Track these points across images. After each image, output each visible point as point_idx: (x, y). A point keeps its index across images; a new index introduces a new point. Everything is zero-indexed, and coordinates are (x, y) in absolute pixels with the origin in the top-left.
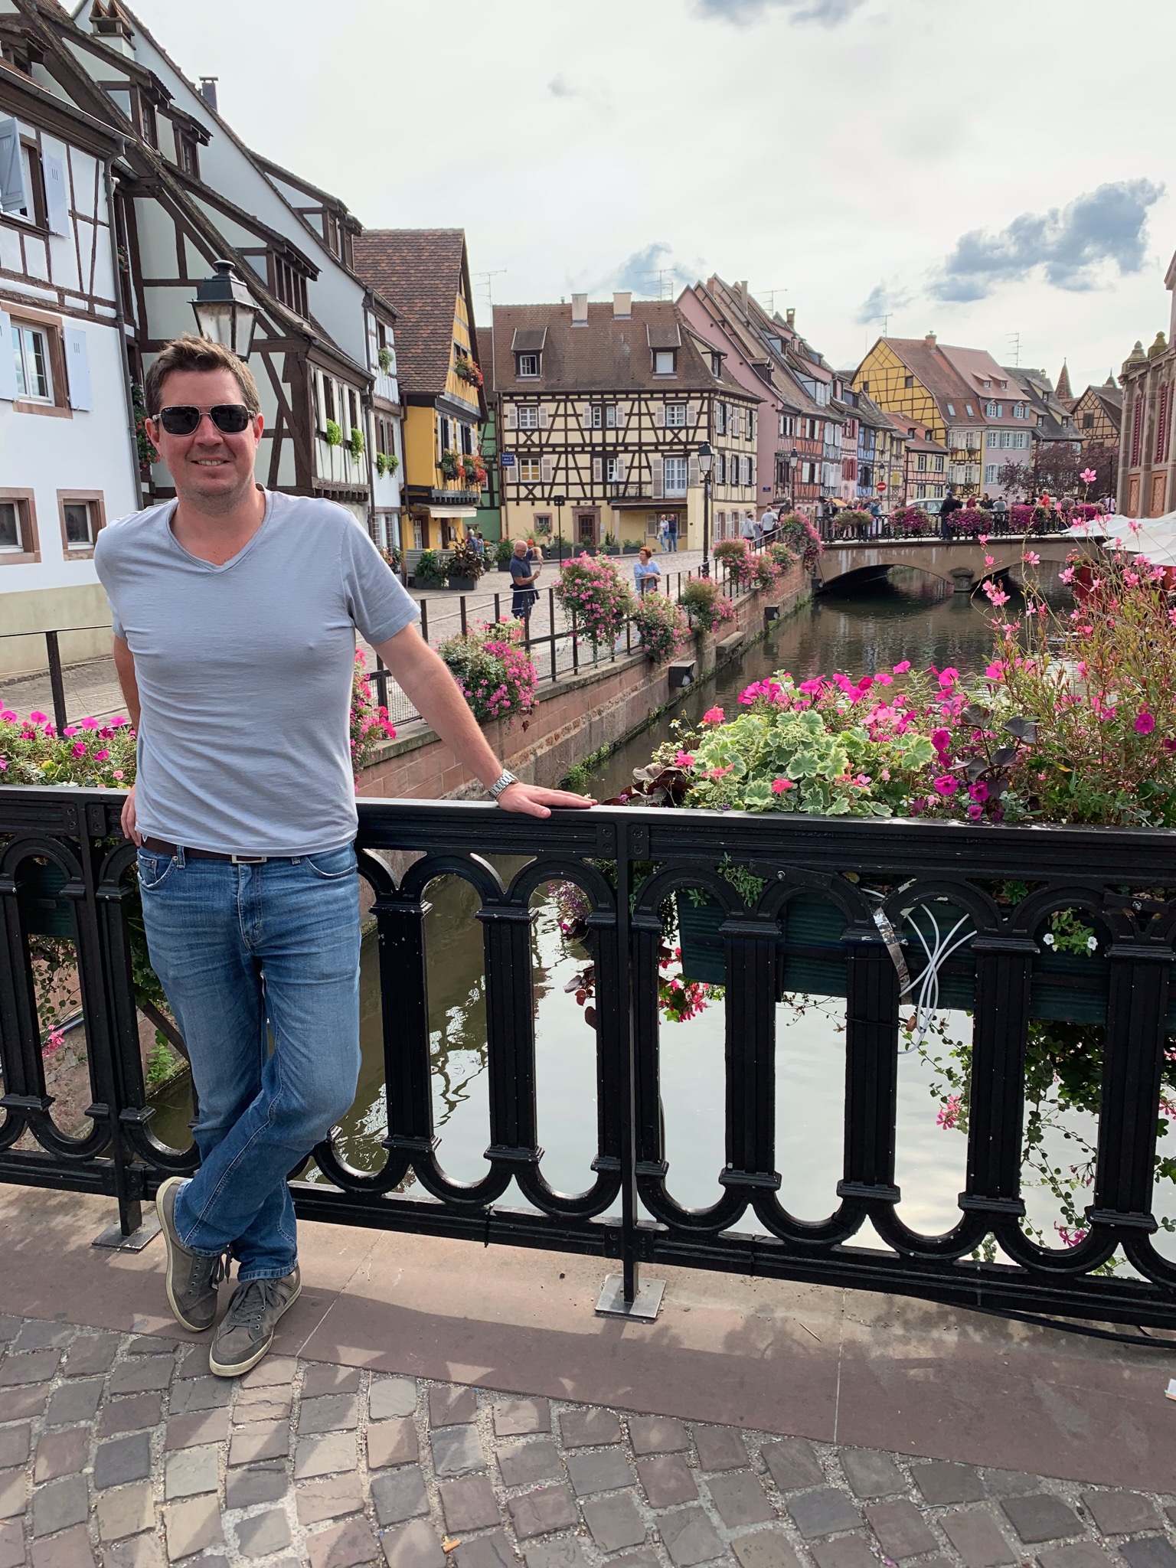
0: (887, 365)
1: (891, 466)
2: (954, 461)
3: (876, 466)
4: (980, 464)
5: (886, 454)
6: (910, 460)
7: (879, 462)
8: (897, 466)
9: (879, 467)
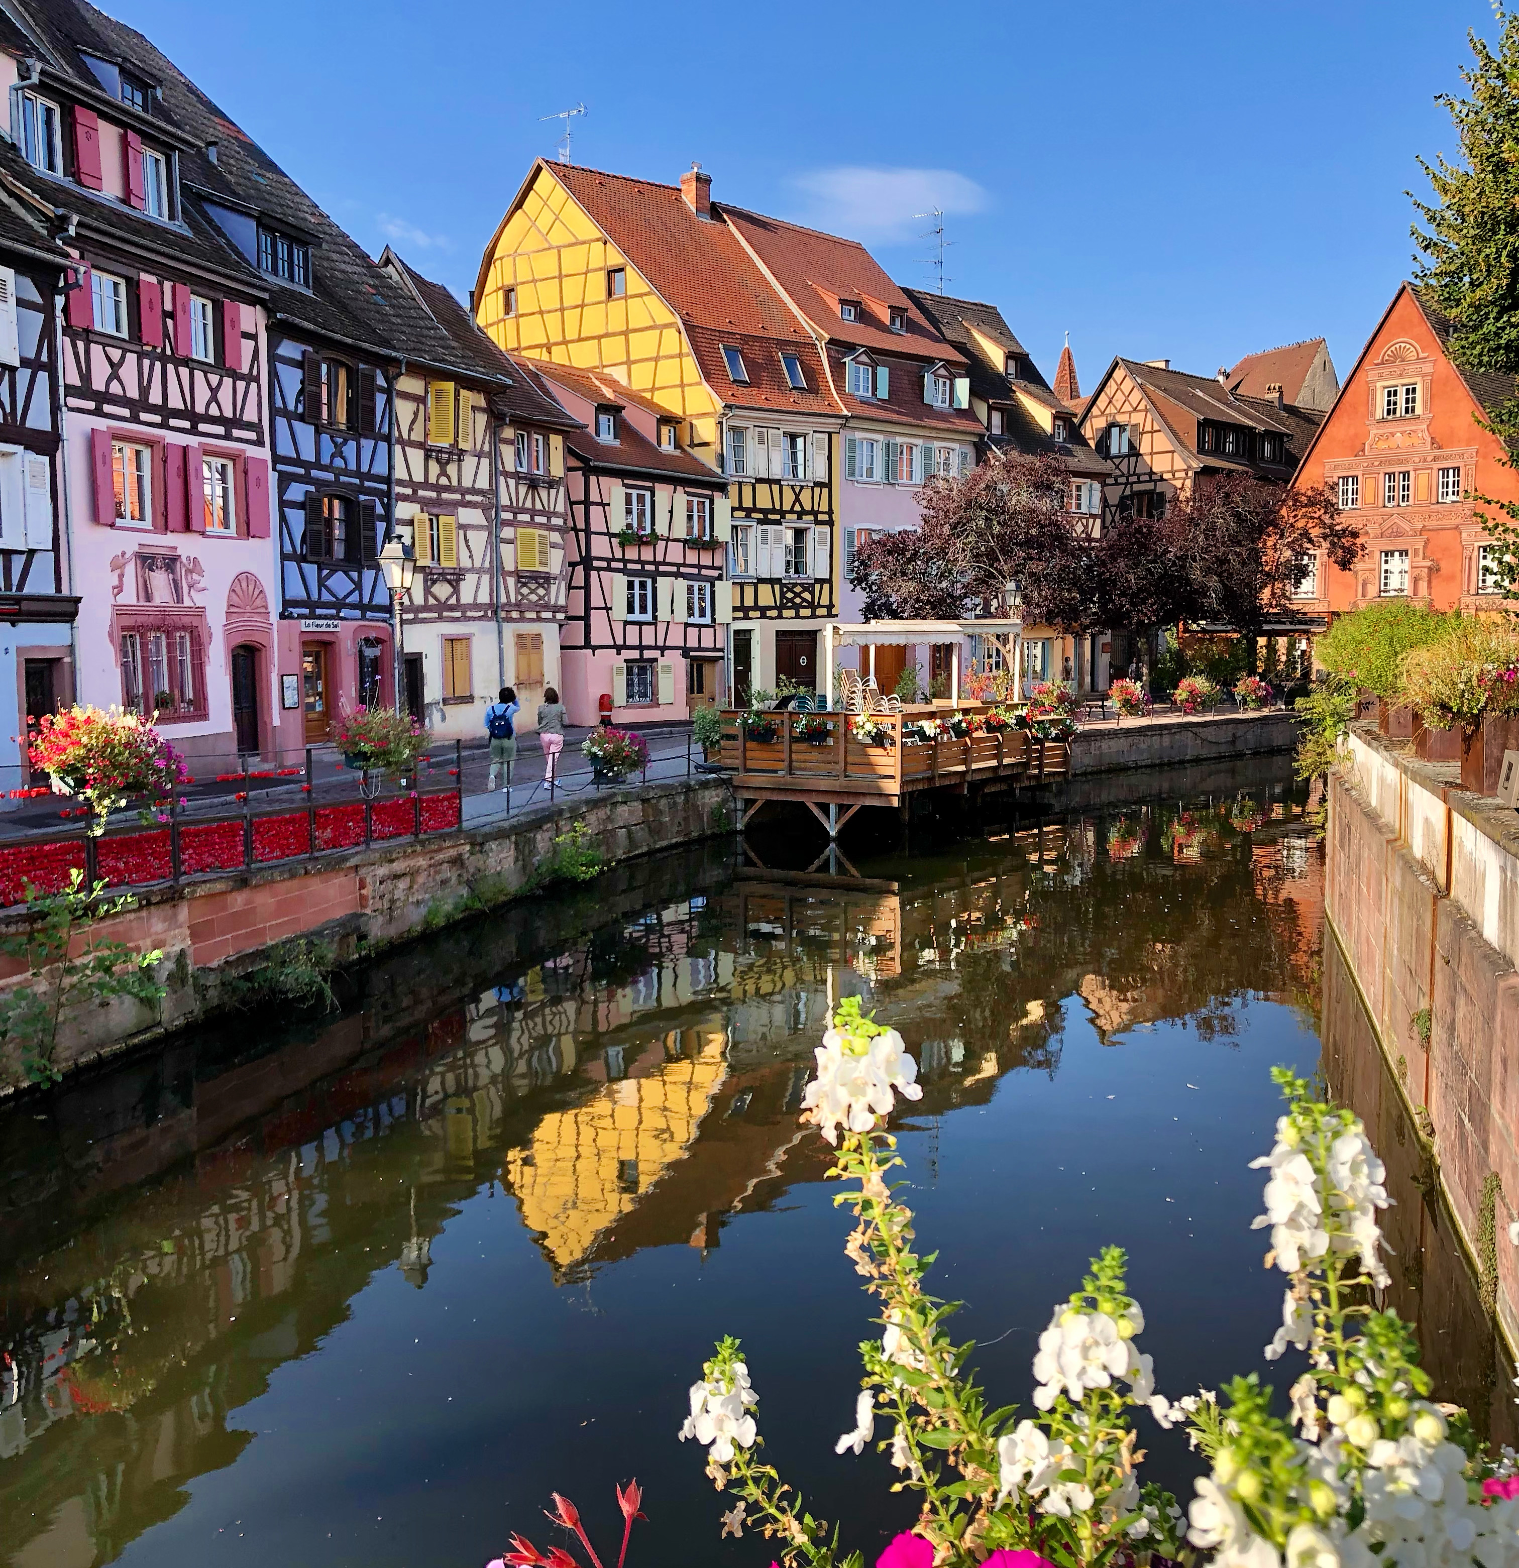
1: (498, 508)
2: (749, 512)
3: (405, 498)
4: (831, 523)
5: (469, 462)
6: (594, 497)
7: (426, 485)
8: (533, 512)
9: (425, 504)
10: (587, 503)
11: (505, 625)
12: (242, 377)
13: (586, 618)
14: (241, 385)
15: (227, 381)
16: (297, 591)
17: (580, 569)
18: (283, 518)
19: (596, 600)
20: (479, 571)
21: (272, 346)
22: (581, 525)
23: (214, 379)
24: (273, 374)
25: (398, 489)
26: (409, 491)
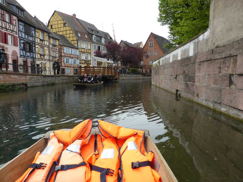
0: (58, 19)
1: (50, 48)
2: (81, 52)
3: (37, 45)
4: (91, 54)
5: (46, 42)
6: (62, 48)
7: (40, 44)
8: (54, 49)
9: (40, 46)
10: (61, 49)
11: (51, 62)
12: (14, 25)
13: (61, 63)
14: (14, 26)
15: (12, 25)
16: (22, 54)
17: (60, 57)
18: (20, 45)
19: (62, 61)
20: (47, 55)
21: (18, 22)
22: (60, 52)
23: (10, 25)
24: (18, 26)
25: (36, 43)
26: (38, 44)
